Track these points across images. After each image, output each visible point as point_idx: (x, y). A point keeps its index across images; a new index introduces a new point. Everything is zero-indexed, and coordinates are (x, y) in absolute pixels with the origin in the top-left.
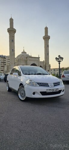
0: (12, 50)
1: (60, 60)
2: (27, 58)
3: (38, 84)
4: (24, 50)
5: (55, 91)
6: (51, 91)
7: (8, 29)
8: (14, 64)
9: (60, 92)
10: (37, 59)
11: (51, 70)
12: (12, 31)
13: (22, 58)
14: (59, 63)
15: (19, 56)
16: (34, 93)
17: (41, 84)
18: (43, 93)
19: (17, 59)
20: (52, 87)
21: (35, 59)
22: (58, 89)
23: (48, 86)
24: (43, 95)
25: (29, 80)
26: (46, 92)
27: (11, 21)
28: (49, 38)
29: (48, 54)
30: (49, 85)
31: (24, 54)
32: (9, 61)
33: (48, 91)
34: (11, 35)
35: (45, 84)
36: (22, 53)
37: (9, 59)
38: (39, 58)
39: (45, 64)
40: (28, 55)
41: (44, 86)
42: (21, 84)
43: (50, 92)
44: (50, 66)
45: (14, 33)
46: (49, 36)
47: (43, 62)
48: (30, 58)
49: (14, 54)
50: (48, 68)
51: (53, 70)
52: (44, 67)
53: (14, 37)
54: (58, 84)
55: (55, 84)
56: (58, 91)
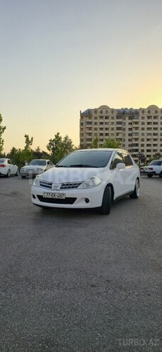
3: (40, 182)
5: (57, 197)
16: (34, 197)
18: (40, 198)
22: (63, 194)
23: (51, 187)
26: (42, 196)
30: (53, 185)
35: (48, 184)
43: (47, 197)
54: (74, 186)
55: (66, 186)
56: (64, 198)
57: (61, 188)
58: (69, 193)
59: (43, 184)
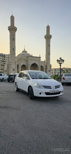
0: (13, 49)
1: (61, 62)
2: (27, 57)
3: (43, 86)
4: (24, 49)
6: (53, 92)
7: (9, 27)
8: (15, 64)
9: (59, 93)
10: (38, 59)
11: (51, 70)
12: (12, 29)
13: (22, 58)
14: (60, 65)
15: (19, 55)
17: (45, 86)
19: (17, 59)
20: (54, 89)
21: (36, 58)
22: (58, 90)
23: (51, 88)
24: (47, 95)
25: (36, 84)
26: (49, 93)
27: (12, 18)
28: (50, 37)
29: (49, 54)
30: (52, 87)
31: (24, 53)
32: (9, 59)
33: (51, 92)
34: (12, 33)
36: (23, 52)
37: (9, 58)
38: (40, 58)
39: (46, 64)
40: (29, 55)
41: (48, 88)
42: (30, 86)
44: (51, 66)
45: (14, 32)
46: (51, 36)
47: (44, 62)
48: (31, 58)
49: (15, 53)
50: (48, 68)
51: (54, 70)
52: (45, 67)
53: (14, 35)
55: (56, 87)
59: (46, 87)
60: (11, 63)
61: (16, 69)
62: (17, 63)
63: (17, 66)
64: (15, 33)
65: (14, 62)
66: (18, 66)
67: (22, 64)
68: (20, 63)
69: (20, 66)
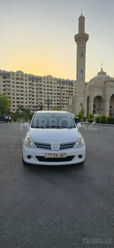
0: (81, 70)
2: (105, 83)
3: (36, 144)
4: (102, 69)
5: (59, 157)
6: (53, 157)
7: (76, 36)
8: (83, 95)
12: (81, 39)
13: (97, 84)
15: (92, 80)
16: (29, 157)
18: (40, 158)
19: (89, 86)
22: (65, 154)
23: (50, 149)
26: (44, 157)
30: (52, 147)
33: (47, 156)
34: (80, 46)
35: (46, 145)
36: (99, 73)
41: (44, 148)
43: (50, 157)
45: (84, 42)
48: (112, 83)
49: (84, 78)
53: (84, 48)
54: (71, 145)
55: (64, 146)
56: (65, 157)
57: (61, 149)
58: (68, 152)
59: (39, 145)
60: (78, 95)
61: (86, 103)
62: (87, 94)
63: (86, 99)
64: (85, 44)
65: (82, 92)
66: (88, 98)
67: (95, 95)
68: (92, 94)
69: (92, 99)
